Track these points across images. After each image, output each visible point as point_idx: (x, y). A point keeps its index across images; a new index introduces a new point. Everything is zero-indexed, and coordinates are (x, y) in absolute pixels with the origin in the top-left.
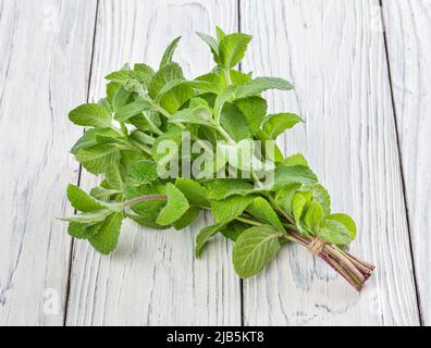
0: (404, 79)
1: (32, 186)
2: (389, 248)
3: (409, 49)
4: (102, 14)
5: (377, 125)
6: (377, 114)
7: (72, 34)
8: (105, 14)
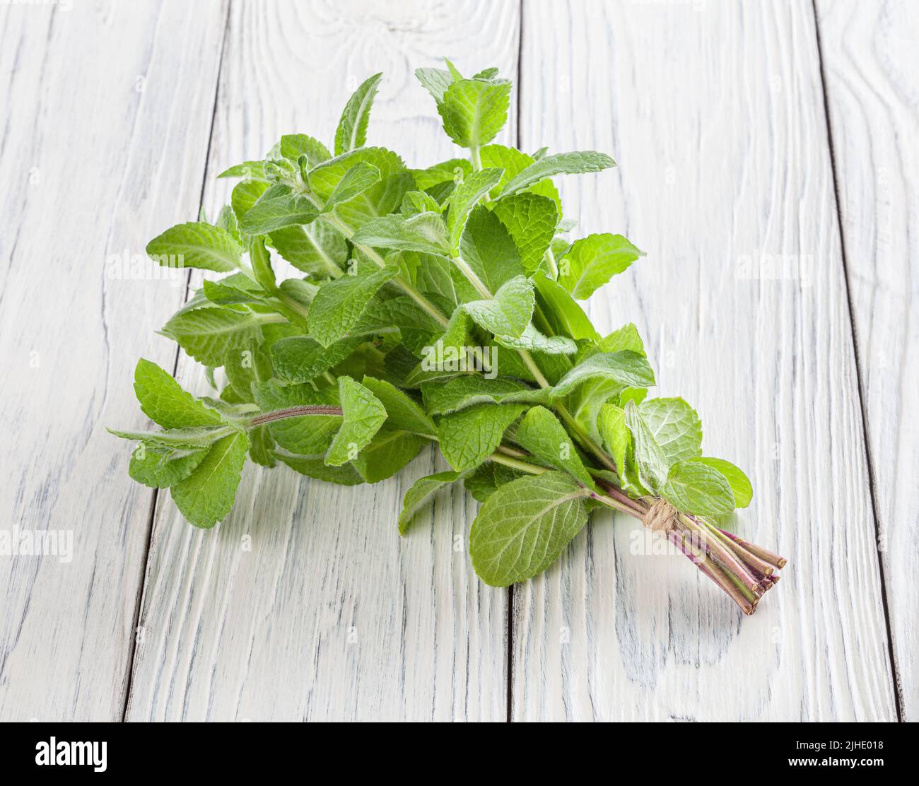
0: (875, 261)
1: (57, 481)
2: (835, 599)
3: (888, 203)
4: (222, 139)
5: (814, 354)
6: (814, 330)
7: (156, 180)
8: (229, 139)
